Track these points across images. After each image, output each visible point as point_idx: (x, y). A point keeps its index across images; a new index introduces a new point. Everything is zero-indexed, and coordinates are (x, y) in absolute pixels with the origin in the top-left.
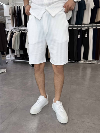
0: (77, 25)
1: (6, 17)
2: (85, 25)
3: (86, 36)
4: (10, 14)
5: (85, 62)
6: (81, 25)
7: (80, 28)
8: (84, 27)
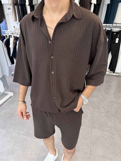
0: (105, 25)
1: (5, 5)
2: (117, 25)
3: (117, 42)
4: (10, 4)
5: (110, 74)
6: (111, 25)
7: (109, 29)
8: (116, 27)
